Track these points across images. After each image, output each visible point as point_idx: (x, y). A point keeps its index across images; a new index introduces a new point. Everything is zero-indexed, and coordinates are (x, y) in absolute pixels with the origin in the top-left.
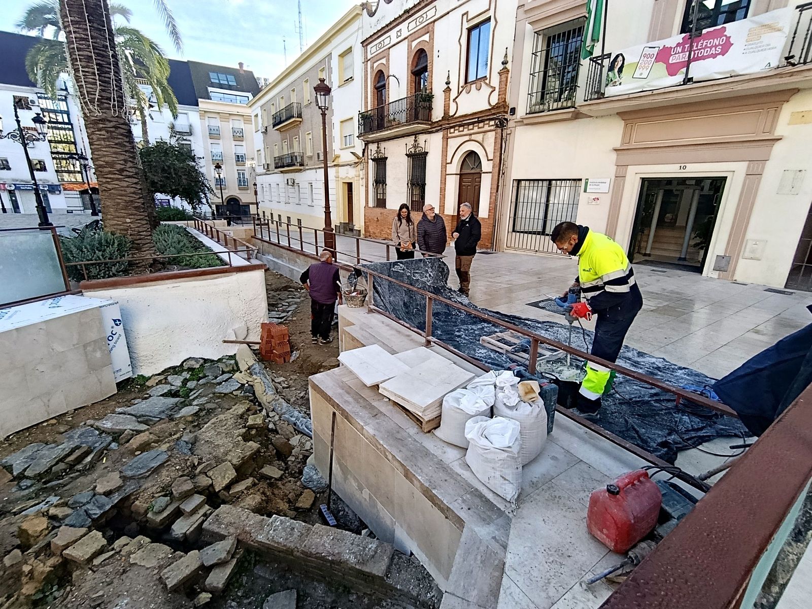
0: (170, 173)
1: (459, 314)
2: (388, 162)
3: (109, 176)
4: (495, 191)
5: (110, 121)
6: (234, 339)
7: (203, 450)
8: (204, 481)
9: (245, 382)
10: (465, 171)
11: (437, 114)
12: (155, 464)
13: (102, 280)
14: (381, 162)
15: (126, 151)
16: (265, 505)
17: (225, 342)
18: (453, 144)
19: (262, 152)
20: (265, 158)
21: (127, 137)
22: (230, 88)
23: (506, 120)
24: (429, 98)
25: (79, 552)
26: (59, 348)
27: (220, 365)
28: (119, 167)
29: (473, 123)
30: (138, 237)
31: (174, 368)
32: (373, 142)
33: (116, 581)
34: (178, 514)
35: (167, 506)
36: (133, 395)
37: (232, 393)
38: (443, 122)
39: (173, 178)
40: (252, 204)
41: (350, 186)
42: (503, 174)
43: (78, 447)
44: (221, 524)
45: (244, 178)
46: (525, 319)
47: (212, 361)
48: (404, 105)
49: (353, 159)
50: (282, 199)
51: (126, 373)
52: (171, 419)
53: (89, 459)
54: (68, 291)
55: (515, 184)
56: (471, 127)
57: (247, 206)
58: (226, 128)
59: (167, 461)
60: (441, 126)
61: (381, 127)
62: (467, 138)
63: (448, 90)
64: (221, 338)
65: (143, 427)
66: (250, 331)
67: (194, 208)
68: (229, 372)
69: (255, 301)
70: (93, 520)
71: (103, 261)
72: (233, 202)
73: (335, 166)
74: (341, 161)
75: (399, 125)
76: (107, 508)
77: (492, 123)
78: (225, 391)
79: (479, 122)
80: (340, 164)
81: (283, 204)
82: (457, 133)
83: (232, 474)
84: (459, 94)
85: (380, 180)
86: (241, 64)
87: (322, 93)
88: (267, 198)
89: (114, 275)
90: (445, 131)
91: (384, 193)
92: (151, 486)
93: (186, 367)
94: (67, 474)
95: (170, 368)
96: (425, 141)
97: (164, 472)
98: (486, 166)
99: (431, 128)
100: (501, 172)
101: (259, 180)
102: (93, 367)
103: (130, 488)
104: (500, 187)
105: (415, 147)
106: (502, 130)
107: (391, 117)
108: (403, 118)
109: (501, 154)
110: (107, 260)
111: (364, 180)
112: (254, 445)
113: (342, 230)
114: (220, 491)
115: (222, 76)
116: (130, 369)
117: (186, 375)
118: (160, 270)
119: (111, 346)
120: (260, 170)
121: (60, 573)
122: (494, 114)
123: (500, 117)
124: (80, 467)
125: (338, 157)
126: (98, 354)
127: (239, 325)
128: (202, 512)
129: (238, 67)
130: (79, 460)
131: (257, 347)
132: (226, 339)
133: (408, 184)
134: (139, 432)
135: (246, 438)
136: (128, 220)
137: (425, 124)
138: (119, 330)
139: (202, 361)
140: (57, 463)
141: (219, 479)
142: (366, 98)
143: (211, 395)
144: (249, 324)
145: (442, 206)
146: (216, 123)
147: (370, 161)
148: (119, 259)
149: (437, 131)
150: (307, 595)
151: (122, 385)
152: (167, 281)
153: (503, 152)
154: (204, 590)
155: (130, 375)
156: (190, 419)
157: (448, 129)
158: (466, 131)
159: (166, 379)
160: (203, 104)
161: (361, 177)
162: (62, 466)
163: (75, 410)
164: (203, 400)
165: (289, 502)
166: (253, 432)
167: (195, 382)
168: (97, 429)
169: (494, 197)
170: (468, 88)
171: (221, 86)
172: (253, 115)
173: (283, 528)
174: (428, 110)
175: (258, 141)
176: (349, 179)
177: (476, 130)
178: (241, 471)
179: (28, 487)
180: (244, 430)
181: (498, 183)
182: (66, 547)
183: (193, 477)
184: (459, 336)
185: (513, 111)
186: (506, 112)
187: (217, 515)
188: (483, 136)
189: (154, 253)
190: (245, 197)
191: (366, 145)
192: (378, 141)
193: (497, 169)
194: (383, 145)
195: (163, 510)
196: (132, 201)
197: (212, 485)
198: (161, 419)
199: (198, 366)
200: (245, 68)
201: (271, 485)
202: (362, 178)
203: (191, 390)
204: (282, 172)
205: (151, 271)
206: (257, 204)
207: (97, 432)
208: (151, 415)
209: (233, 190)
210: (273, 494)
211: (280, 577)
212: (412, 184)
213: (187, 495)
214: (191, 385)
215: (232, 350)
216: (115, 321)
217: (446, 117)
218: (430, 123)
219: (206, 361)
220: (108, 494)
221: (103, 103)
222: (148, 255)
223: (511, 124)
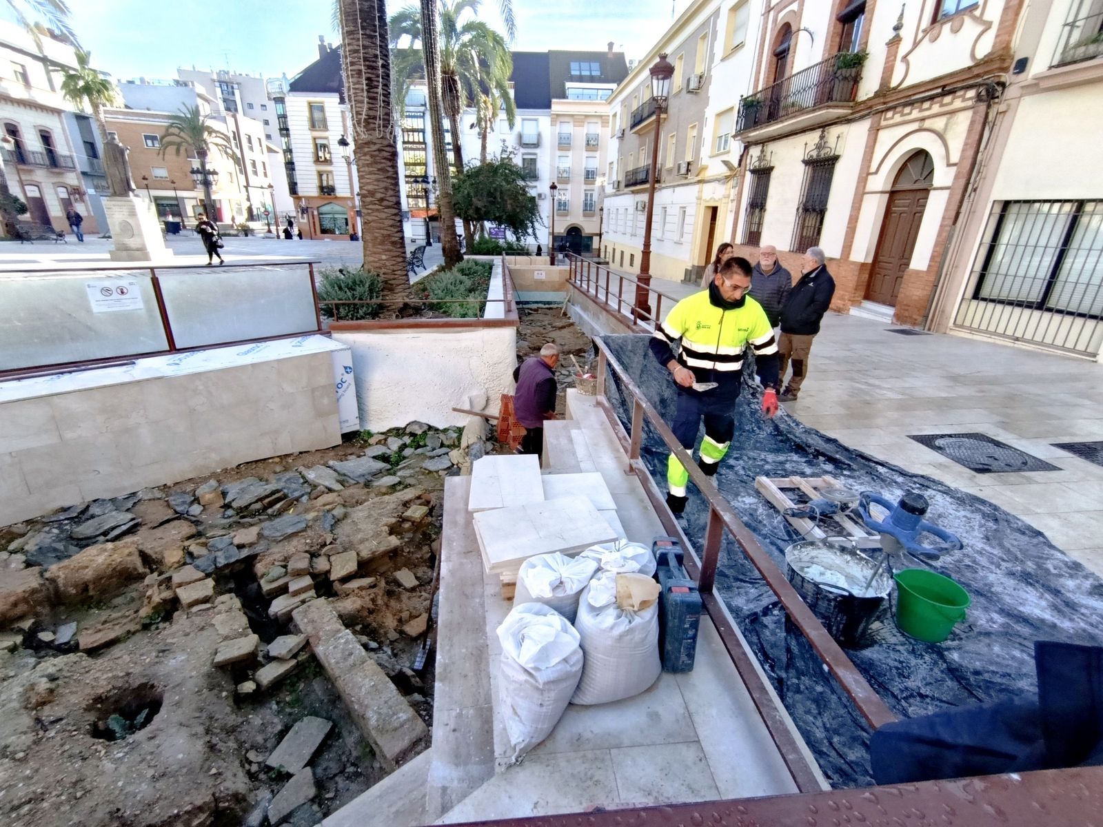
0: (495, 198)
1: (758, 431)
2: (774, 174)
3: (370, 207)
4: (951, 222)
5: (375, 144)
6: (467, 407)
7: (344, 530)
8: (321, 564)
9: (455, 462)
10: (899, 187)
11: (869, 86)
12: (290, 531)
13: (351, 322)
14: (763, 174)
15: (388, 178)
16: (366, 613)
17: (455, 410)
18: (886, 138)
19: (615, 166)
20: (617, 175)
21: (390, 160)
22: (592, 79)
23: (1003, 85)
24: (858, 61)
25: (185, 595)
26: (289, 388)
27: (442, 436)
28: (379, 196)
29: (931, 98)
30: (392, 277)
31: (398, 429)
32: (756, 143)
33: (192, 635)
34: (283, 590)
35: (279, 578)
36: (353, 450)
37: (437, 472)
38: (877, 101)
39: (498, 203)
40: (596, 235)
41: (715, 210)
42: (975, 190)
43: (277, 491)
44: (305, 617)
45: (591, 200)
46: (877, 463)
47: (437, 430)
48: (814, 77)
49: (724, 171)
50: (629, 230)
51: (352, 425)
52: (367, 485)
53: (278, 506)
54: (318, 330)
55: (998, 209)
56: (926, 105)
57: (590, 238)
58: (579, 134)
59: (302, 531)
60: (871, 107)
61: (772, 117)
62: (915, 126)
63: (895, 42)
64: (452, 404)
65: (338, 487)
66: (491, 402)
67: (518, 239)
68: (448, 446)
69: (501, 365)
70: (216, 567)
71: (352, 301)
72: (574, 231)
73: (699, 182)
74: (707, 175)
75: (802, 110)
76: (233, 560)
77: (971, 93)
78: (432, 468)
79: (944, 94)
80: (706, 179)
81: (628, 236)
82: (898, 118)
83: (352, 567)
84: (916, 44)
85: (758, 204)
86: (611, 45)
87: (660, 77)
88: (612, 227)
89: (362, 318)
90: (876, 117)
91: (760, 224)
92: (277, 552)
93: (408, 431)
94: (259, 515)
95: (394, 429)
96: (838, 137)
97: (295, 542)
98: (943, 176)
99: (852, 114)
100: (970, 187)
101: (607, 203)
102: (321, 414)
103: (258, 549)
104: (961, 216)
105: (819, 147)
106: (989, 107)
107: (790, 100)
108: (808, 99)
109: (977, 152)
110: (356, 301)
111: (735, 203)
112: (394, 541)
113: (693, 277)
114: (334, 581)
115: (585, 65)
116: (357, 421)
117: (407, 440)
118: (411, 316)
119: (340, 394)
120: (609, 189)
121: (168, 607)
122: (978, 76)
123: (989, 81)
124: (270, 511)
125: (704, 168)
126: (326, 401)
127: (477, 393)
128: (303, 596)
129: (605, 49)
130: (271, 504)
131: (494, 422)
132: (458, 407)
133: (798, 209)
134: (330, 490)
135: (393, 530)
136: (384, 257)
137: (842, 107)
138: (350, 378)
139: (426, 428)
140: (256, 502)
141: (338, 567)
142: (758, 72)
143: (418, 469)
144: (491, 393)
145: (848, 247)
146: (568, 128)
147: (748, 175)
148: (368, 301)
149: (862, 118)
150: (339, 736)
151: (349, 437)
152: (408, 330)
153: (982, 148)
154: (254, 680)
155: (356, 428)
156: (384, 490)
157: (882, 112)
158: (916, 114)
159: (386, 440)
160: (557, 106)
161: (732, 197)
162: (258, 506)
163: (301, 453)
164: (407, 473)
165: (400, 621)
166: (407, 525)
167: (412, 450)
168: (303, 477)
169: (945, 234)
170: (935, 32)
171: (581, 79)
172: (611, 114)
173: (343, 649)
174: (852, 83)
175: (611, 148)
176: (715, 201)
177: (936, 108)
178: (365, 567)
179: (229, 517)
180: (394, 520)
181: (960, 207)
182: (180, 585)
183: (313, 555)
184: (731, 467)
185: (1022, 65)
186: (1005, 70)
187: (309, 606)
188: (948, 119)
189: (407, 296)
190: (588, 227)
191: (746, 148)
192: (763, 142)
193: (962, 182)
194: (771, 147)
195: (273, 581)
196: (389, 235)
197: (329, 572)
198: (358, 483)
199: (419, 432)
200: (616, 49)
201: (390, 594)
202: (732, 201)
203: (404, 458)
204: (633, 192)
205: (397, 316)
206: (600, 235)
207: (302, 481)
208: (351, 475)
209: (576, 218)
210: (387, 606)
211: (329, 701)
212: (806, 210)
213: (299, 574)
214: (407, 452)
215: (462, 421)
216: (346, 368)
217: (885, 91)
218: (851, 104)
219: (430, 428)
220: (240, 547)
221: (369, 123)
222: (399, 299)
223: (1011, 92)
